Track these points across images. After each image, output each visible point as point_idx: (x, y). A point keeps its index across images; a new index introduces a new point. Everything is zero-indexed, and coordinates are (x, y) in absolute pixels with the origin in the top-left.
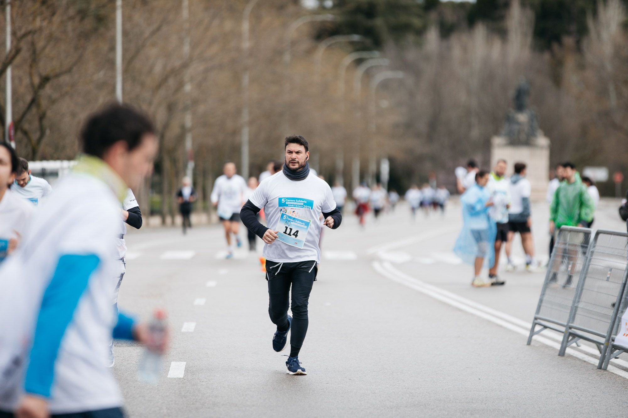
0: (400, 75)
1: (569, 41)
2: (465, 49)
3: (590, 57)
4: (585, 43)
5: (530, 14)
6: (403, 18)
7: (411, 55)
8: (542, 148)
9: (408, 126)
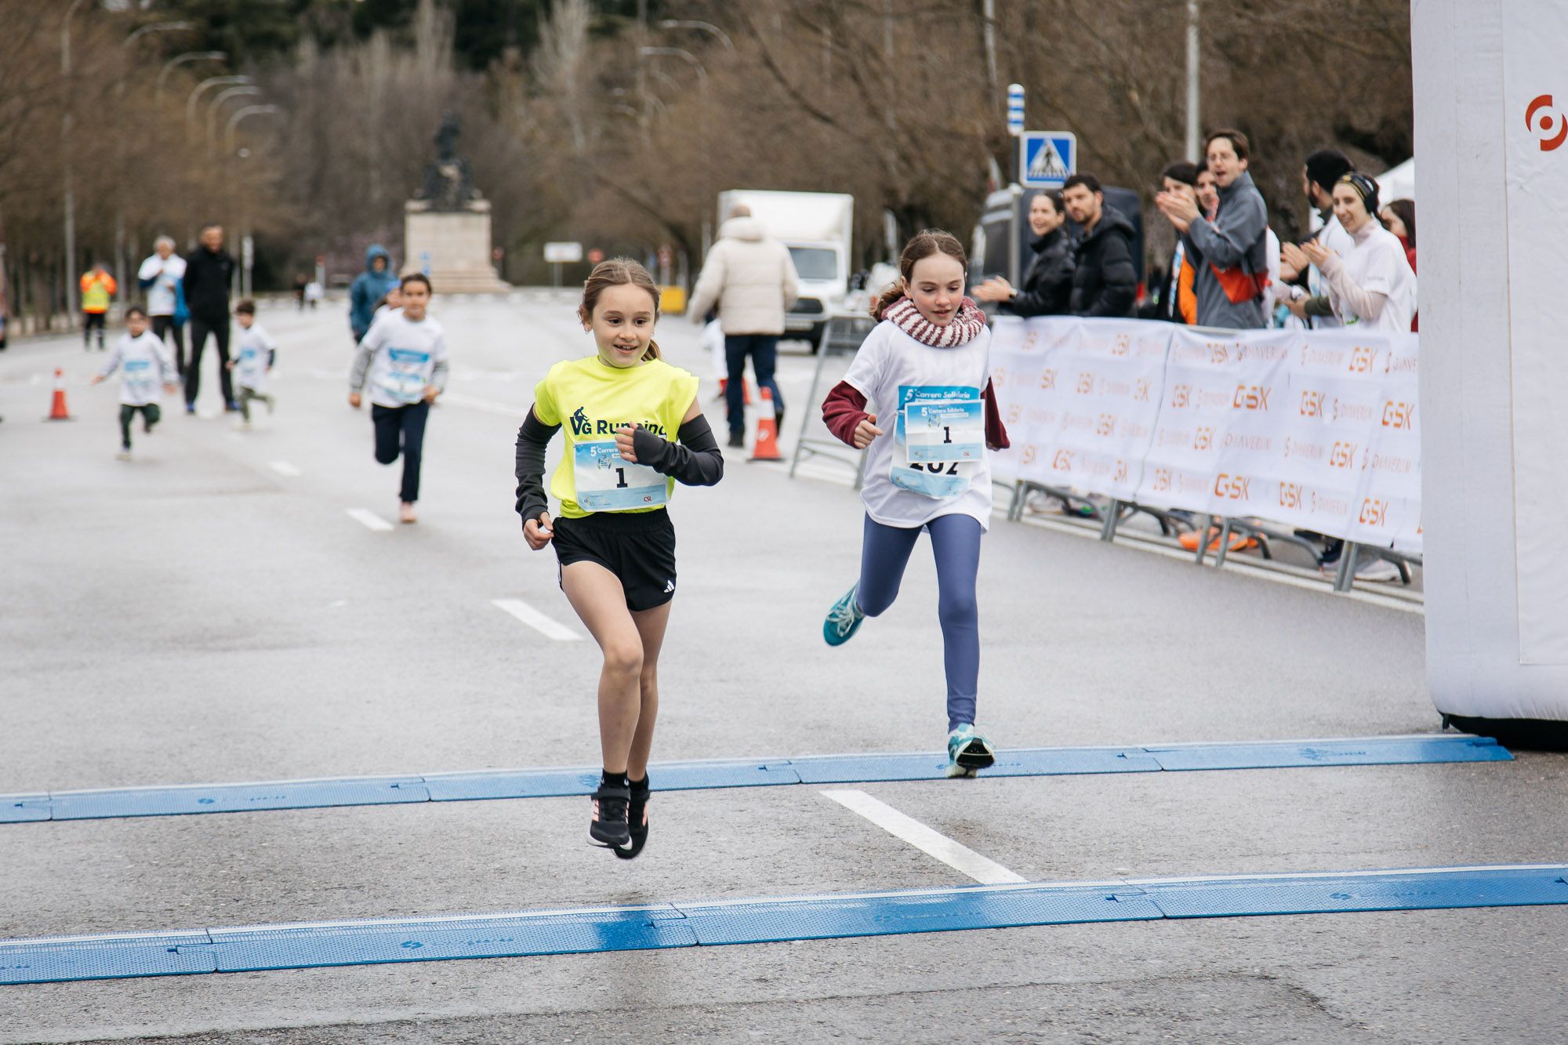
0: (270, 109)
1: (512, 54)
2: (356, 69)
3: (542, 79)
4: (535, 60)
5: (448, 15)
6: (267, 26)
7: (281, 80)
8: (480, 213)
9: (280, 186)
